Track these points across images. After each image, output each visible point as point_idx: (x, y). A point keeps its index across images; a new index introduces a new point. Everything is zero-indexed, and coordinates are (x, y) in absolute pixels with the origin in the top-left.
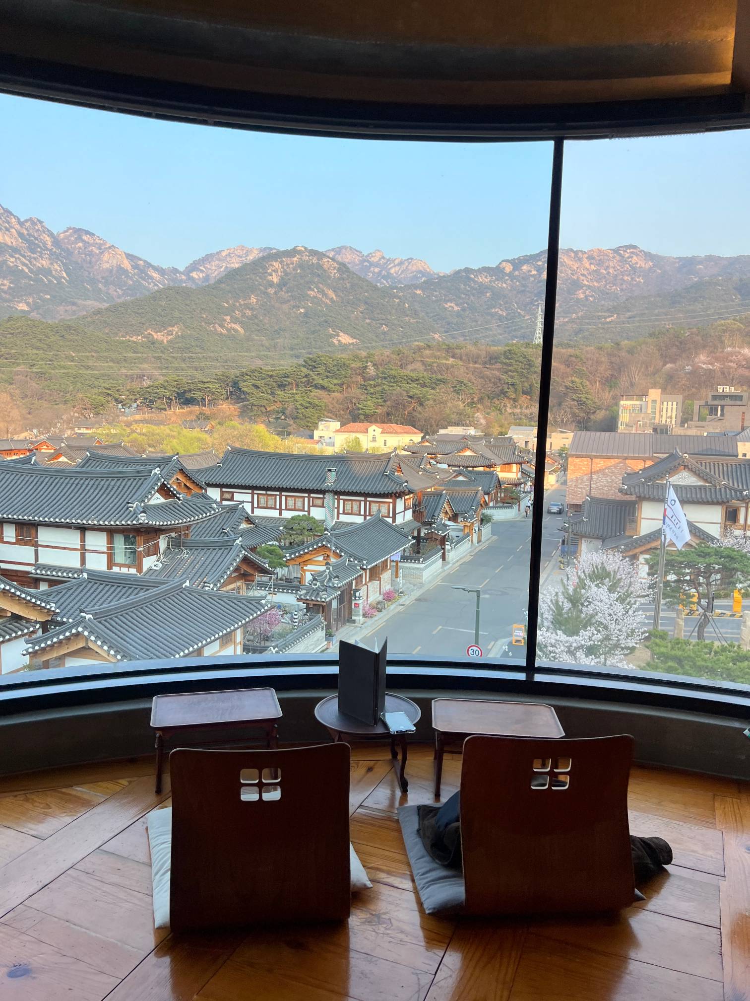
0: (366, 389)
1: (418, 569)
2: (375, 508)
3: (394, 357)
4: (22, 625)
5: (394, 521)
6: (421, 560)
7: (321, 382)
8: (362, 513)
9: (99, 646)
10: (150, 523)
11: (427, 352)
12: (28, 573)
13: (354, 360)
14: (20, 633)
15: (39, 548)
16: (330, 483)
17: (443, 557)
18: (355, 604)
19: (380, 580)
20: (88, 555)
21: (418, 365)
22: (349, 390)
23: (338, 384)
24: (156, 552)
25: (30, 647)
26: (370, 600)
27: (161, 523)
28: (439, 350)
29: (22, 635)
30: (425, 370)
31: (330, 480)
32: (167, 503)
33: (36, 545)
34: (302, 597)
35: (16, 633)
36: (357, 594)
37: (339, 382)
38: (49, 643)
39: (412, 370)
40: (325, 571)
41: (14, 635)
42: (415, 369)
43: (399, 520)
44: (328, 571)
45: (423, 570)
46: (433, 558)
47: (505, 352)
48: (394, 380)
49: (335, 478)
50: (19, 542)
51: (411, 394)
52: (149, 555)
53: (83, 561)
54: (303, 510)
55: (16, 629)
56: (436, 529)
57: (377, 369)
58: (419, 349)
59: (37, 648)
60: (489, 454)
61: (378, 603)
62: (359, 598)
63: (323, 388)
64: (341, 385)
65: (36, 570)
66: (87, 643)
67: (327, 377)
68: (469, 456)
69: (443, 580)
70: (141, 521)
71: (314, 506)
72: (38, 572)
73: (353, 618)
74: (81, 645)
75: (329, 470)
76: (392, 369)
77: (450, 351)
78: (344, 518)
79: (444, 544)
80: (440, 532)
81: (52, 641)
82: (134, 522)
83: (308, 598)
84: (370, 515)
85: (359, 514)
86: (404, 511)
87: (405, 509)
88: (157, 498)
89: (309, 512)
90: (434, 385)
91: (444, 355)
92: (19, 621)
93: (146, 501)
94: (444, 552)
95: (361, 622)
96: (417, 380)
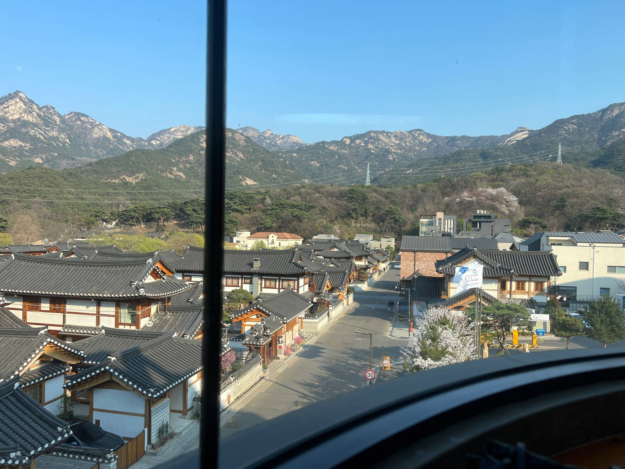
0: (265, 212)
1: (314, 323)
2: (285, 284)
3: (282, 192)
4: (60, 367)
5: (298, 291)
6: (316, 316)
7: (237, 207)
8: (277, 287)
9: (120, 379)
10: (147, 295)
11: (303, 190)
12: (59, 331)
13: (257, 194)
14: (59, 373)
15: (67, 315)
16: (256, 268)
17: (328, 315)
18: (279, 346)
19: (292, 330)
20: (101, 318)
21: (297, 198)
22: (254, 213)
23: (247, 209)
24: (149, 315)
25: (69, 382)
26: (287, 343)
27: (154, 295)
28: (310, 189)
29: (60, 374)
30: (302, 201)
31: (257, 266)
32: (156, 282)
33: (64, 312)
34: (247, 343)
35: (56, 372)
36: (280, 340)
37: (248, 207)
38: (84, 378)
39: (294, 201)
40: (260, 325)
41: (55, 374)
42: (296, 199)
43: (301, 291)
44: (263, 325)
45: (317, 323)
46: (323, 315)
47: (350, 190)
48: (283, 206)
49: (259, 265)
50: (52, 311)
51: (294, 215)
52: (144, 317)
53: (98, 322)
54: (238, 286)
55: (56, 370)
56: (324, 297)
57: (272, 200)
58: (298, 188)
59: (74, 382)
60: (348, 250)
61: (292, 345)
62: (282, 342)
63: (238, 211)
64: (250, 209)
65: (64, 329)
66: (111, 378)
67: (240, 204)
68: (336, 251)
69: (330, 329)
70: (141, 294)
71: (245, 283)
72: (66, 330)
73: (278, 356)
74: (107, 379)
75: (256, 260)
76: (281, 200)
77: (317, 189)
78: (265, 291)
79: (328, 307)
80: (327, 298)
81: (86, 377)
82: (136, 295)
83: (251, 343)
84: (282, 288)
85: (275, 288)
86: (304, 286)
87: (305, 284)
88: (150, 279)
89: (242, 287)
90: (307, 210)
91: (313, 192)
92: (58, 364)
93: (143, 280)
94: (328, 313)
95: (283, 359)
96: (297, 207)
